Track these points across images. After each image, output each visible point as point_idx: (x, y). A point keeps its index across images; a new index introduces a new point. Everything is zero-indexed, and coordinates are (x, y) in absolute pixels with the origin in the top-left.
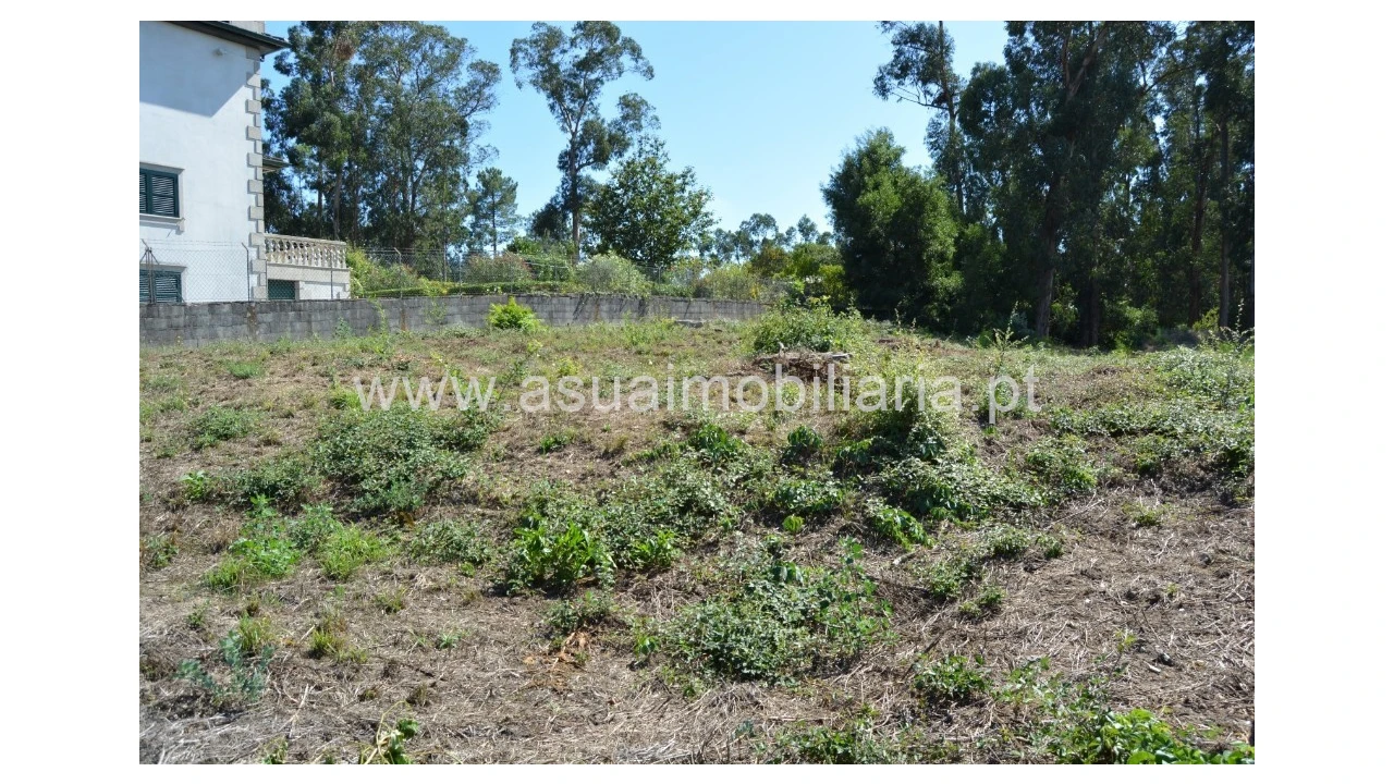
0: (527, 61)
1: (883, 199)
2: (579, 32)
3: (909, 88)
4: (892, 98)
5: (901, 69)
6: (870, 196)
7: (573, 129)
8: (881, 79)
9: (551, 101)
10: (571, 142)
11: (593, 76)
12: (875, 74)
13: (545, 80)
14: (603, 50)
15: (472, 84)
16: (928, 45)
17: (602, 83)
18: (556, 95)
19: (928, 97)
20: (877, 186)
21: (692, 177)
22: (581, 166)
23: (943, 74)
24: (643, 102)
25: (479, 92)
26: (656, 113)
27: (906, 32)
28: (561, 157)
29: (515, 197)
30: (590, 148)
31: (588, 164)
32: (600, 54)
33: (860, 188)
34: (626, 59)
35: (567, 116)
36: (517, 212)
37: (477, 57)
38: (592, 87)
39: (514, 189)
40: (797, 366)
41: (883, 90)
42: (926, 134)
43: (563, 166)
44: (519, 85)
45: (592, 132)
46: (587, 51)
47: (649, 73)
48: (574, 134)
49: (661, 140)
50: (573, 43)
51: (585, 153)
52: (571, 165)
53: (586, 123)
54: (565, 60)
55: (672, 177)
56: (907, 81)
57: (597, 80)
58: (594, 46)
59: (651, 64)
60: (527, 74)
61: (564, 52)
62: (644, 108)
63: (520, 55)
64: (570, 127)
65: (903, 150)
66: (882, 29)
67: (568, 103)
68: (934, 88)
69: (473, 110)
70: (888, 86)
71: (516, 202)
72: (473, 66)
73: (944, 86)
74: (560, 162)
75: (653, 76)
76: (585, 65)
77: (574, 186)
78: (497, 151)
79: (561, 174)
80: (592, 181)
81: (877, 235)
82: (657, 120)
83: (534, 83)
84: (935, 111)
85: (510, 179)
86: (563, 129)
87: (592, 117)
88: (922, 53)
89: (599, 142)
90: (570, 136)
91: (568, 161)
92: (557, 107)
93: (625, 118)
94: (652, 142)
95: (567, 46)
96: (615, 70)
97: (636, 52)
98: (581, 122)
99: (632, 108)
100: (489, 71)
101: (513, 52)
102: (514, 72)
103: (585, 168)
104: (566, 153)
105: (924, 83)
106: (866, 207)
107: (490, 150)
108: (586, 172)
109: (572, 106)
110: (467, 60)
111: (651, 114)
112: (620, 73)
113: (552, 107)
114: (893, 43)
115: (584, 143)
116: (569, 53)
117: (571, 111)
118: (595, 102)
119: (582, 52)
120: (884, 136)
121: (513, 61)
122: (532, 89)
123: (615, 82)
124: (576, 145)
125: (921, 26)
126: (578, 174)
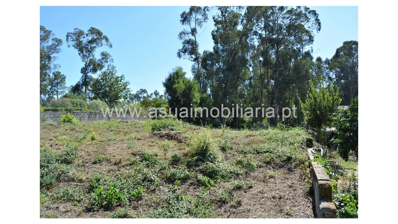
0: (72, 39)
1: (180, 87)
2: (90, 32)
3: (187, 56)
4: (182, 58)
5: (185, 51)
6: (177, 85)
7: (86, 61)
8: (179, 53)
9: (79, 52)
10: (85, 65)
11: (93, 46)
12: (177, 51)
13: (77, 45)
14: (97, 38)
15: (53, 45)
16: (192, 44)
17: (96, 48)
18: (81, 50)
19: (192, 58)
20: (178, 83)
21: (124, 77)
22: (88, 73)
23: (196, 53)
24: (108, 54)
25: (55, 48)
26: (113, 58)
27: (186, 40)
28: (82, 69)
29: (65, 81)
30: (91, 67)
31: (90, 72)
32: (96, 39)
33: (174, 83)
34: (104, 41)
35: (84, 57)
36: (65, 85)
37: (55, 37)
38: (93, 49)
39: (65, 78)
40: (167, 135)
41: (179, 56)
42: (191, 69)
43: (82, 72)
44: (69, 46)
45: (92, 62)
46: (92, 38)
47: (111, 46)
48: (86, 63)
49: (114, 66)
50: (87, 35)
51: (90, 68)
52: (85, 72)
53: (90, 59)
54: (84, 40)
55: (118, 77)
56: (186, 54)
57: (94, 47)
58: (94, 37)
59: (111, 43)
60: (71, 43)
62: (108, 56)
63: (70, 37)
64: (85, 60)
65: (185, 73)
66: (180, 39)
67: (85, 53)
68: (194, 56)
69: (53, 53)
70: (181, 55)
71: (65, 82)
72: (53, 39)
73: (196, 56)
74: (81, 71)
75: (112, 47)
76: (90, 42)
77: (86, 78)
78: (60, 66)
79: (82, 74)
80: (91, 77)
81: (178, 97)
82: (113, 60)
83: (74, 46)
84: (194, 62)
85: (64, 75)
86: (83, 61)
87: (92, 58)
88: (190, 47)
89: (94, 65)
90: (85, 63)
91: (84, 71)
92: (81, 54)
93: (103, 59)
94: (112, 66)
95: (85, 36)
96: (100, 44)
97: (107, 40)
98: (89, 59)
99: (105, 56)
100: (59, 42)
101: (67, 36)
102: (67, 42)
103: (89, 73)
104: (84, 68)
105: (191, 55)
106: (175, 88)
107: (58, 66)
108: (90, 74)
109: (86, 54)
110: (51, 37)
111: (111, 58)
112: (102, 45)
113: (79, 54)
114: (183, 43)
115: (89, 65)
116: (86, 38)
117: (85, 55)
118: (94, 53)
119: (90, 38)
120: (180, 69)
121: (67, 39)
122: (73, 48)
123: (100, 48)
124: (87, 66)
125: (190, 39)
126: (87, 75)
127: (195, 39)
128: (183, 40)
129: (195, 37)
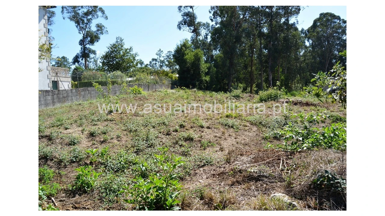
0: (67, 11)
3: (186, 28)
4: (182, 30)
5: (185, 22)
6: (187, 56)
7: (84, 33)
8: (179, 25)
9: (76, 24)
10: (83, 37)
11: (89, 18)
12: (177, 24)
13: (73, 18)
14: (92, 10)
16: (191, 17)
17: (92, 20)
18: (78, 23)
19: (191, 30)
21: (132, 49)
22: (86, 44)
23: (194, 25)
24: (103, 26)
25: (48, 20)
26: (107, 30)
27: (185, 13)
28: (80, 41)
30: (89, 39)
31: (88, 43)
32: (91, 11)
33: (184, 54)
34: (99, 13)
35: (81, 29)
38: (89, 21)
41: (179, 28)
43: (80, 44)
44: (64, 18)
45: (89, 34)
46: (87, 10)
47: (106, 18)
48: (84, 35)
49: (122, 39)
51: (87, 40)
52: (84, 43)
55: (126, 50)
56: (185, 26)
57: (90, 19)
58: (90, 9)
59: (107, 15)
60: (66, 15)
61: (79, 9)
62: (103, 28)
63: (65, 9)
64: (83, 32)
66: (179, 12)
68: (192, 28)
70: (181, 27)
73: (194, 27)
74: (79, 43)
75: (107, 19)
76: (86, 14)
77: (85, 50)
79: (80, 47)
80: (90, 49)
81: (188, 67)
83: (69, 18)
84: (193, 34)
86: (80, 33)
87: (88, 30)
88: (189, 19)
89: (91, 38)
91: (82, 42)
93: (98, 30)
94: (120, 39)
96: (96, 16)
97: (103, 11)
98: (86, 31)
99: (100, 27)
100: (52, 13)
101: (62, 9)
102: (62, 14)
103: (87, 45)
104: (82, 40)
106: (186, 59)
108: (88, 46)
109: (82, 26)
111: (105, 30)
112: (98, 17)
113: (77, 27)
114: (182, 15)
115: (87, 38)
116: (81, 10)
118: (90, 25)
121: (62, 11)
122: (69, 20)
123: (96, 19)
124: (85, 38)
125: (189, 12)
126: (86, 46)
127: (193, 11)
128: (182, 13)
129: (192, 9)
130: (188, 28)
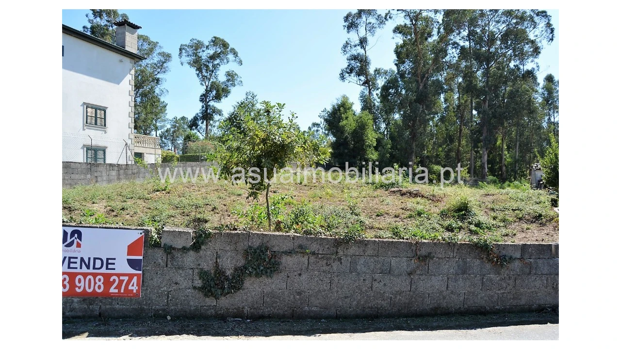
0: (186, 54)
1: (349, 125)
2: (212, 43)
3: (353, 78)
4: (346, 81)
5: (350, 70)
6: (344, 122)
7: (207, 84)
8: (342, 74)
9: (198, 72)
10: (206, 90)
11: (216, 63)
12: (340, 72)
13: (194, 62)
14: (221, 52)
15: (159, 62)
16: (361, 61)
17: (220, 65)
18: (199, 69)
19: (361, 82)
20: (347, 118)
22: (210, 101)
23: (366, 73)
24: (236, 74)
25: (162, 66)
27: (352, 55)
28: (201, 96)
30: (214, 92)
31: (213, 100)
32: (220, 53)
33: (340, 119)
34: (231, 56)
35: (204, 78)
37: (162, 50)
38: (216, 67)
41: (342, 77)
42: (359, 96)
43: (202, 100)
44: (182, 64)
45: (214, 86)
46: (214, 51)
47: (241, 63)
48: (207, 87)
49: (255, 94)
50: (207, 47)
51: (211, 95)
52: (206, 100)
53: (212, 82)
54: (204, 55)
56: (352, 75)
57: (218, 64)
58: (217, 50)
59: (241, 59)
60: (186, 59)
61: (203, 51)
62: (236, 77)
63: (184, 51)
64: (205, 83)
65: (353, 103)
66: (343, 54)
67: (205, 73)
68: (363, 78)
69: (159, 72)
70: (345, 77)
72: (160, 54)
73: (367, 78)
74: (200, 99)
75: (242, 64)
76: (213, 58)
77: (207, 109)
79: (201, 104)
80: (215, 108)
81: (347, 137)
82: (241, 82)
83: (189, 63)
84: (363, 87)
86: (202, 84)
87: (215, 80)
88: (358, 64)
89: (218, 91)
90: (205, 88)
91: (204, 98)
92: (200, 74)
93: (228, 80)
94: (251, 95)
95: (205, 49)
96: (225, 61)
97: (235, 54)
98: (210, 82)
99: (231, 76)
100: (167, 57)
101: (180, 50)
102: (180, 58)
104: (203, 95)
105: (359, 76)
106: (343, 127)
107: (164, 91)
108: (212, 103)
109: (206, 74)
110: (158, 50)
111: (239, 79)
112: (228, 62)
113: (198, 75)
114: (347, 59)
115: (211, 91)
116: (206, 52)
117: (206, 77)
118: (217, 74)
119: (211, 52)
120: (345, 98)
121: (180, 53)
122: (188, 66)
123: (225, 65)
124: (208, 91)
125: (359, 54)
126: (209, 104)
127: (366, 53)
128: (348, 55)
129: (365, 49)
130: (356, 79)
